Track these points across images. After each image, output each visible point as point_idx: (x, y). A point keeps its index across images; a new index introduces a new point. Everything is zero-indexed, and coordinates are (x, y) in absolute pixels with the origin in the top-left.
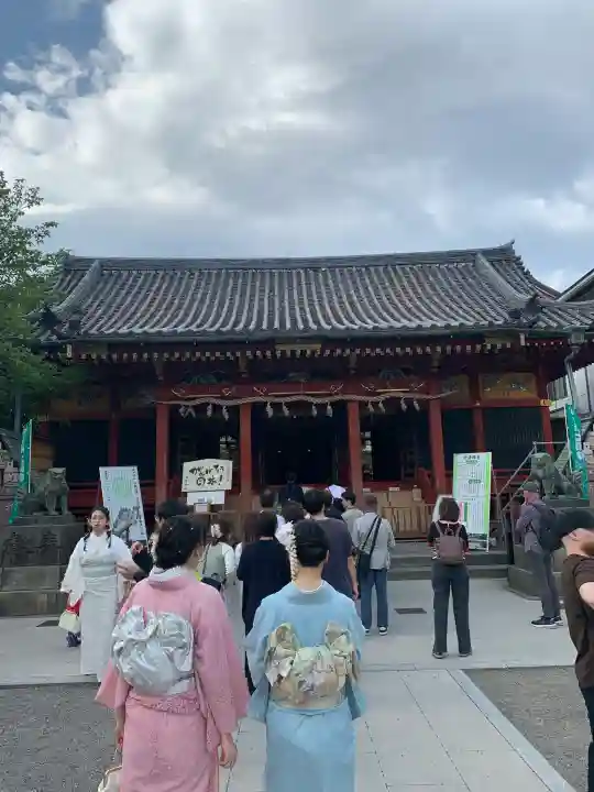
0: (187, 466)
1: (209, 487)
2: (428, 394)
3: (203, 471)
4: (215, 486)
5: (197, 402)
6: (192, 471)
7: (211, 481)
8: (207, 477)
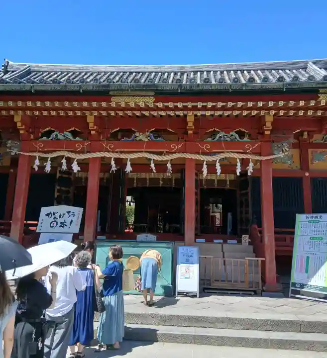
0: (44, 210)
1: (61, 230)
2: (260, 155)
3: (57, 216)
4: (65, 229)
5: (55, 155)
6: (48, 215)
7: (63, 224)
8: (59, 220)
